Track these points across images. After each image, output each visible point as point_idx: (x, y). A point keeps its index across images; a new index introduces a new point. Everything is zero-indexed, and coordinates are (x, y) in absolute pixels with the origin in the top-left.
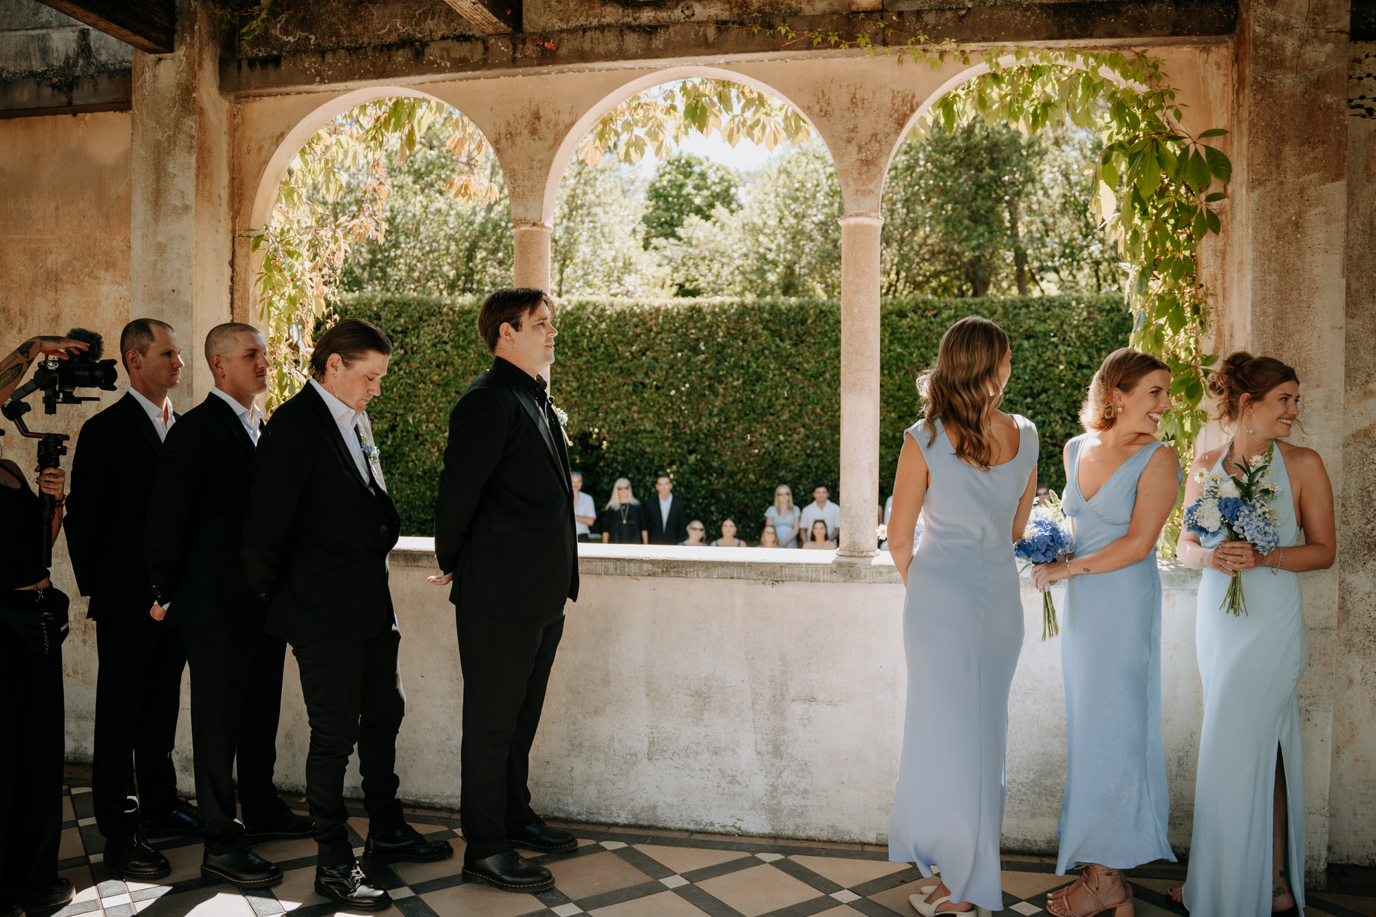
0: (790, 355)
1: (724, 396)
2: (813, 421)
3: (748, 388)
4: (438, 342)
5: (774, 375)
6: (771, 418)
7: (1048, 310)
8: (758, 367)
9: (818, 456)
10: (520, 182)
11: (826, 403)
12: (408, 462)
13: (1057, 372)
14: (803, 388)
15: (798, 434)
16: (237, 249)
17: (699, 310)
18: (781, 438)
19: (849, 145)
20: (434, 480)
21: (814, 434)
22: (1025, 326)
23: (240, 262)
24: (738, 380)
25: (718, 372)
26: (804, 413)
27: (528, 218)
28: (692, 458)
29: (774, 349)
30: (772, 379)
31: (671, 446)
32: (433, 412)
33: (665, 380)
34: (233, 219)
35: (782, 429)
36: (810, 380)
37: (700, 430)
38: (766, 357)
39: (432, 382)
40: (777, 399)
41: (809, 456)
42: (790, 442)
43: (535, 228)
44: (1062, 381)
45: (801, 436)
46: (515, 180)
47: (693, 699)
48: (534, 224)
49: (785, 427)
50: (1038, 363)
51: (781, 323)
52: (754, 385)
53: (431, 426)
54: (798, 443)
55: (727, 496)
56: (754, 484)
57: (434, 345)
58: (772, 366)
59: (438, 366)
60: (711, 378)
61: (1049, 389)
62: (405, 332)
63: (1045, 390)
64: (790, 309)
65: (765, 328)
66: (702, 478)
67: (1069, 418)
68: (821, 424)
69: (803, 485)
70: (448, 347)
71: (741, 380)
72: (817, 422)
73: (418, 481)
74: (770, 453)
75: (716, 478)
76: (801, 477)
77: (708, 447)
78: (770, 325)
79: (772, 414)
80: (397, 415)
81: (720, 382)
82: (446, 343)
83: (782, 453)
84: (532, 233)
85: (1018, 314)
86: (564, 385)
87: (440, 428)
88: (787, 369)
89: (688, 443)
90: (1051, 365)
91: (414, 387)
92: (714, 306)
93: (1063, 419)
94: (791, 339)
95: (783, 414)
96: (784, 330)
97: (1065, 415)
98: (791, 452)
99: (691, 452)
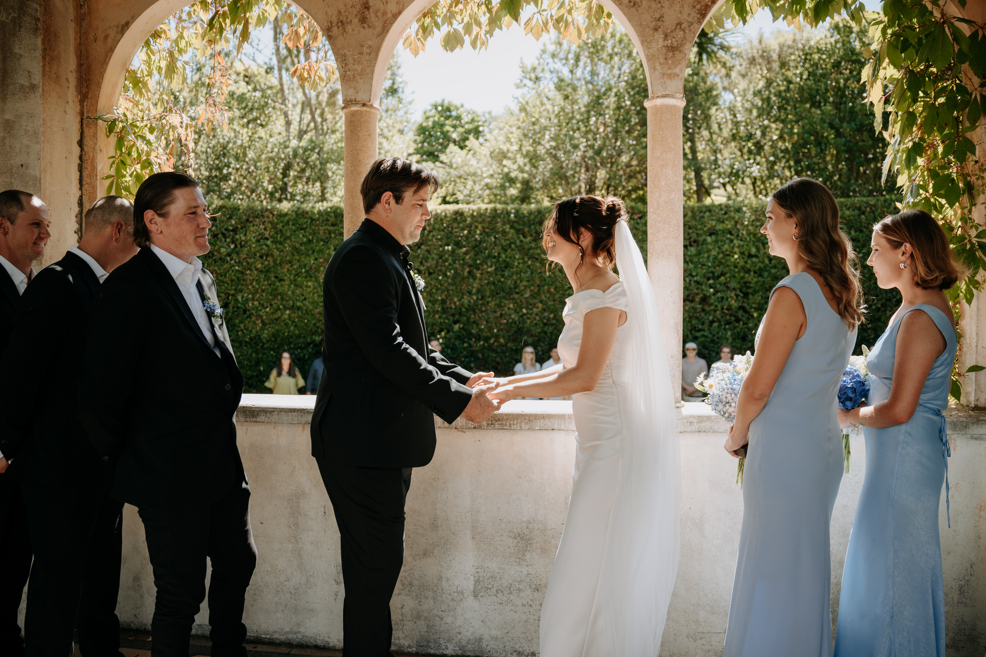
0: (531, 248)
1: (480, 279)
2: (549, 298)
3: (499, 273)
4: (260, 239)
5: (519, 263)
6: (516, 296)
7: (726, 213)
8: (506, 257)
9: (552, 324)
10: (351, 66)
11: (558, 284)
12: (238, 331)
13: (732, 260)
14: (540, 273)
15: (537, 308)
16: (85, 129)
17: (462, 214)
18: (524, 311)
19: (656, 34)
20: (258, 345)
21: (549, 308)
22: (709, 226)
23: (88, 141)
24: (491, 267)
25: (476, 261)
26: (541, 292)
27: (358, 99)
28: (456, 327)
29: (518, 243)
30: (517, 267)
31: (440, 317)
32: (257, 292)
33: (436, 267)
34: (82, 102)
35: (524, 305)
37: (463, 305)
38: (513, 250)
39: (257, 269)
40: (521, 281)
41: (545, 324)
42: (531, 314)
43: (364, 108)
44: (736, 267)
45: (539, 309)
46: (346, 64)
47: (516, 541)
48: (364, 105)
49: (527, 302)
50: (719, 254)
51: (524, 224)
52: (503, 271)
53: (256, 303)
54: (537, 314)
55: (483, 355)
56: (503, 346)
57: (258, 241)
58: (517, 257)
59: (261, 257)
60: (470, 266)
61: (726, 273)
62: (235, 230)
63: (723, 274)
64: (530, 213)
65: (512, 227)
66: (464, 342)
67: (742, 295)
68: (554, 300)
69: (541, 347)
70: (269, 242)
71: (493, 268)
72: (551, 299)
73: (246, 346)
74: (515, 323)
75: (475, 342)
76: (539, 340)
77: (468, 319)
78: (516, 225)
79: (517, 293)
80: (229, 294)
81: (478, 269)
82: (267, 239)
83: (525, 322)
84: (361, 113)
85: (703, 217)
87: (263, 305)
88: (529, 259)
89: (453, 315)
90: (728, 255)
91: (242, 273)
92: (473, 211)
93: (737, 296)
94: (531, 235)
95: (526, 293)
96: (526, 229)
97: (738, 292)
98: (532, 322)
99: (455, 322)
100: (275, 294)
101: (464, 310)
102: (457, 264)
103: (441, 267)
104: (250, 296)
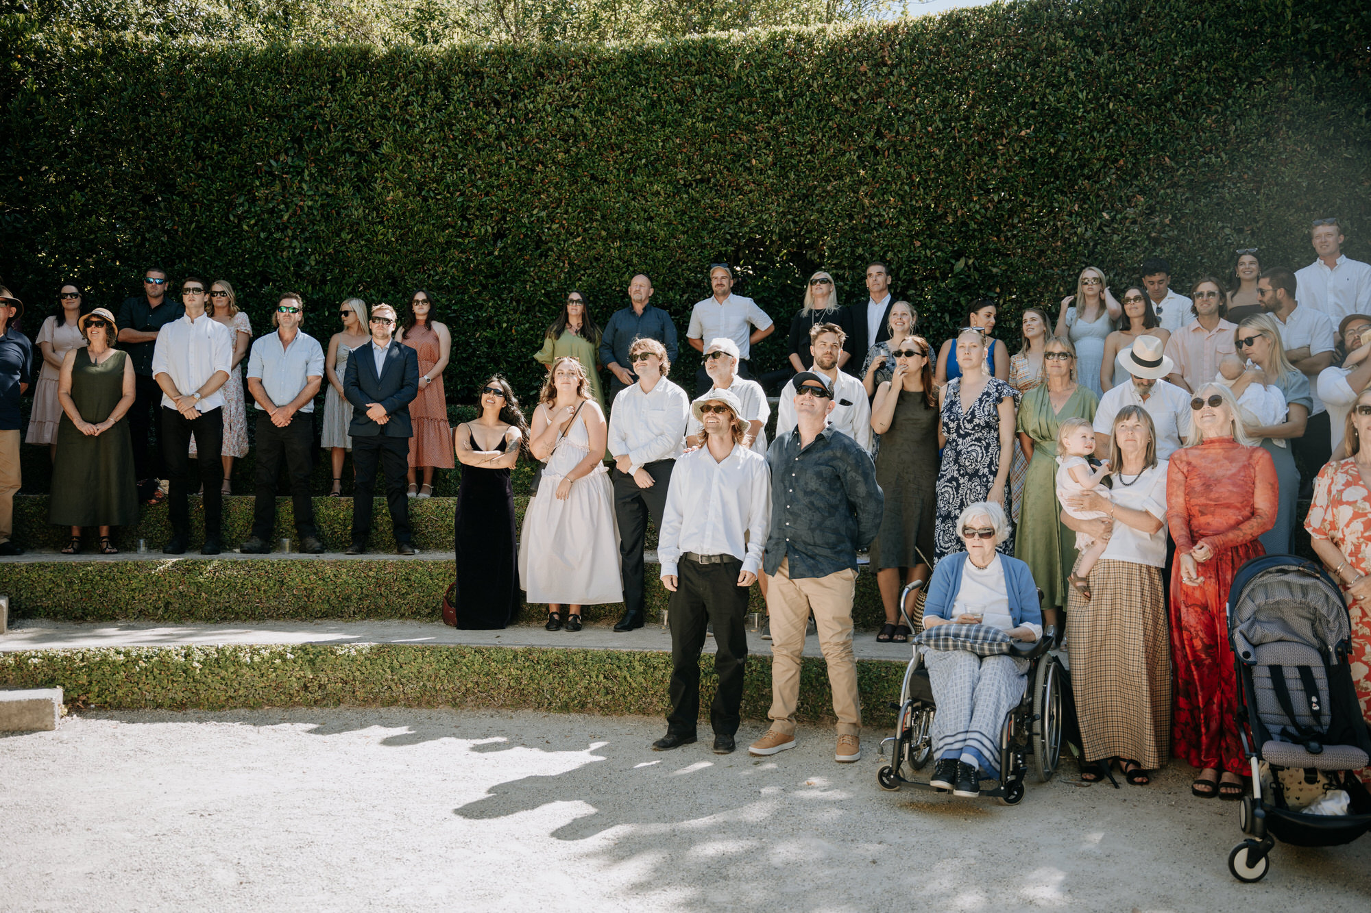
1: (1004, 154)
2: (1160, 179)
3: (1044, 138)
4: (564, 105)
5: (1087, 112)
6: (1086, 184)
8: (1059, 101)
9: (1171, 240)
11: (1180, 145)
15: (1135, 206)
18: (1106, 214)
21: (1162, 203)
24: (1027, 127)
25: (992, 117)
28: (960, 265)
31: (924, 246)
36: (1148, 111)
41: (1154, 242)
45: (1140, 208)
49: (1112, 196)
53: (556, 227)
54: (1134, 222)
60: (982, 130)
68: (1173, 184)
70: (577, 112)
71: (1032, 127)
74: (1087, 245)
79: (1087, 178)
81: (998, 135)
82: (575, 105)
83: (1107, 241)
86: (754, 161)
88: (1109, 98)
89: (952, 240)
91: (528, 170)
94: (1112, 47)
95: (1107, 175)
98: (1123, 239)
99: (958, 255)
100: (589, 209)
101: (973, 225)
102: (953, 128)
103: (921, 138)
104: (544, 214)
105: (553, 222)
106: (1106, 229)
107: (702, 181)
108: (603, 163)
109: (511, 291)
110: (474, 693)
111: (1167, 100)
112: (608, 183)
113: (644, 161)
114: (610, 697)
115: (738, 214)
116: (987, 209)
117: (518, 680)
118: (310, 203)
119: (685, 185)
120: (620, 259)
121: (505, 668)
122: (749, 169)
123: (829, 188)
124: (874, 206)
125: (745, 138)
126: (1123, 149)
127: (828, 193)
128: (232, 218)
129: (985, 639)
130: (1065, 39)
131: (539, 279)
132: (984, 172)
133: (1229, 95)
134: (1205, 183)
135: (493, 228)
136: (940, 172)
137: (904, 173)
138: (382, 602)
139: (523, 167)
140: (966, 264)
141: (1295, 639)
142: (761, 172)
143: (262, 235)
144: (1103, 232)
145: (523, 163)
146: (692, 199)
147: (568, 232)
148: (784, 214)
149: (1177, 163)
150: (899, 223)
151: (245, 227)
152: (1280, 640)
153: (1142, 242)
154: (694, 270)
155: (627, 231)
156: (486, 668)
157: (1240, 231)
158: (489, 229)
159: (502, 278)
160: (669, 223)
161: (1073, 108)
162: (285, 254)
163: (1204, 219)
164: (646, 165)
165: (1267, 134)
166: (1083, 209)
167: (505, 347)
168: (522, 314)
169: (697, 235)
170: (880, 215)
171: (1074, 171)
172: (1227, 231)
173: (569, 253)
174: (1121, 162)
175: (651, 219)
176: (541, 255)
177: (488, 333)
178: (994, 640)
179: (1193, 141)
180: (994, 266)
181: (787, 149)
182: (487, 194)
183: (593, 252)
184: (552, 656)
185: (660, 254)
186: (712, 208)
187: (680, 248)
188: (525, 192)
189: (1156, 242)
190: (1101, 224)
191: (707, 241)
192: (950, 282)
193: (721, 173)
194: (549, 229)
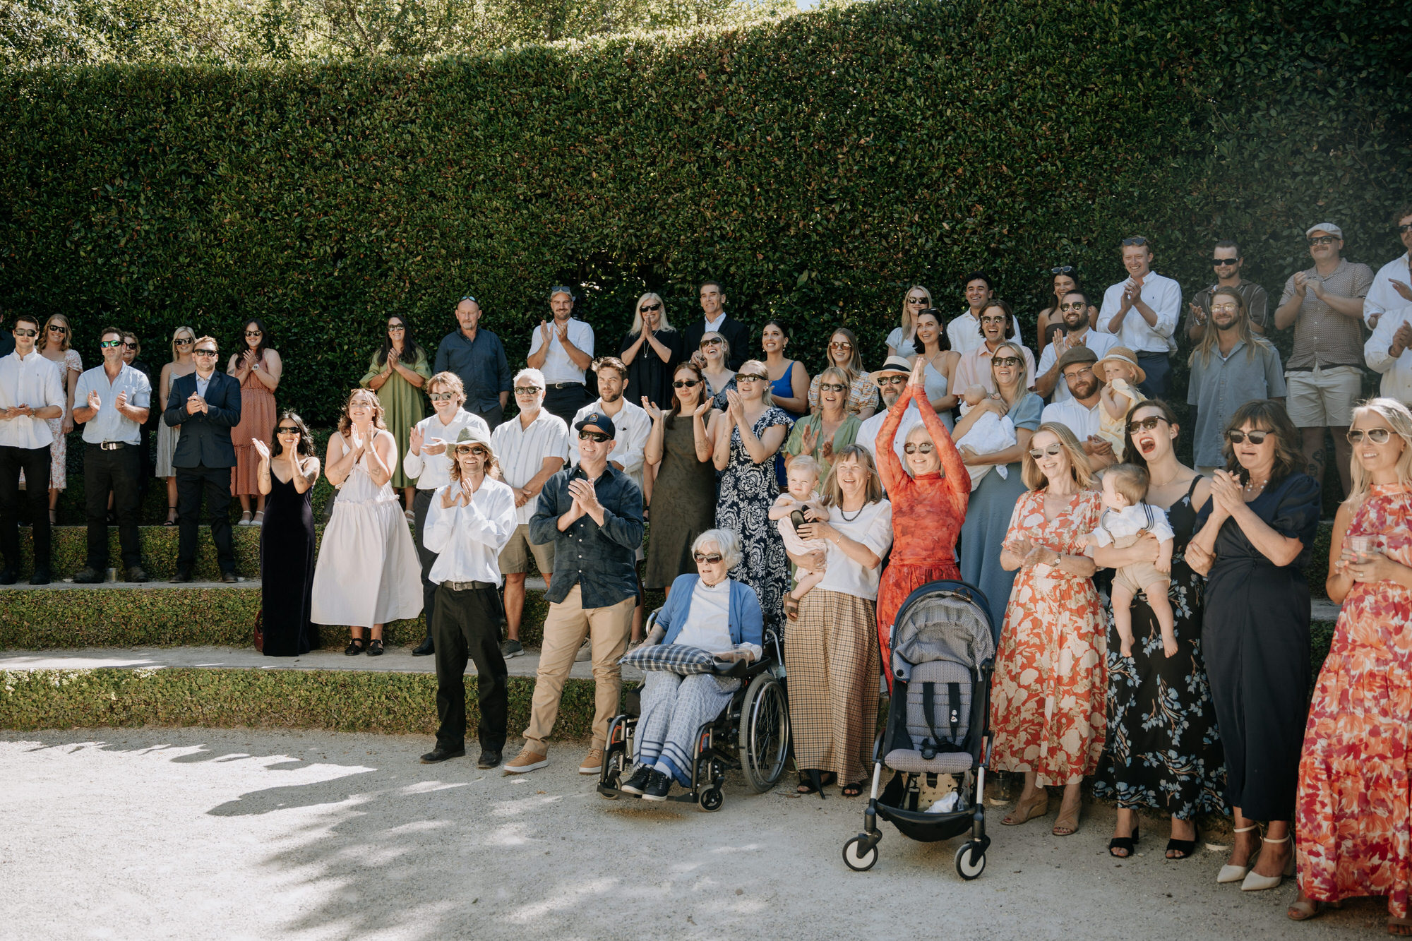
12: (366, 302)
28: (804, 278)
31: (767, 259)
36: (985, 118)
45: (979, 219)
49: (951, 206)
52: (893, 141)
54: (974, 232)
58: (921, 104)
65: (906, 40)
68: (1011, 194)
72: (1004, 191)
74: (927, 256)
77: (827, 257)
78: (914, 34)
79: (927, 187)
86: (595, 175)
88: (946, 105)
89: (794, 253)
95: (946, 184)
98: (963, 250)
99: (801, 268)
100: (428, 226)
101: (815, 237)
102: (794, 137)
103: (762, 147)
104: (382, 233)
105: (393, 241)
106: (946, 240)
107: (542, 196)
108: (441, 180)
109: (351, 313)
110: (268, 714)
111: (1003, 105)
112: (447, 200)
113: (482, 177)
114: (391, 717)
115: (578, 229)
116: (828, 220)
117: (308, 701)
118: (147, 227)
119: (525, 200)
120: (460, 277)
121: (295, 689)
122: (589, 182)
123: (670, 201)
124: (716, 219)
125: (584, 151)
126: (961, 158)
127: (669, 206)
128: (68, 244)
129: (683, 660)
130: (903, 44)
131: (380, 300)
132: (826, 182)
133: (1063, 102)
134: (1042, 192)
135: (332, 248)
136: (780, 183)
137: (744, 184)
138: (196, 629)
139: (361, 185)
140: (809, 277)
141: (951, 658)
142: (602, 185)
143: (100, 261)
144: (944, 243)
145: (360, 181)
146: (532, 214)
147: (407, 250)
148: (626, 228)
149: (1014, 172)
150: (742, 236)
151: (82, 254)
152: (937, 660)
153: (982, 253)
154: (536, 288)
155: (467, 249)
156: (278, 690)
157: (1078, 242)
158: (328, 249)
159: (342, 299)
160: (509, 240)
161: (912, 115)
162: (123, 279)
163: (1041, 229)
164: (484, 181)
165: (1100, 142)
166: (923, 219)
167: (347, 369)
168: (363, 335)
169: (538, 253)
170: (722, 228)
171: (914, 180)
172: (1065, 241)
173: (409, 272)
174: (960, 171)
175: (491, 236)
176: (381, 275)
177: (330, 356)
178: (691, 661)
179: (1029, 148)
180: (836, 279)
181: (627, 162)
182: (326, 214)
183: (432, 272)
184: (340, 678)
185: (501, 272)
186: (552, 223)
187: (522, 265)
188: (363, 211)
189: (996, 253)
190: (941, 234)
191: (548, 257)
192: (795, 296)
193: (561, 187)
194: (389, 248)
